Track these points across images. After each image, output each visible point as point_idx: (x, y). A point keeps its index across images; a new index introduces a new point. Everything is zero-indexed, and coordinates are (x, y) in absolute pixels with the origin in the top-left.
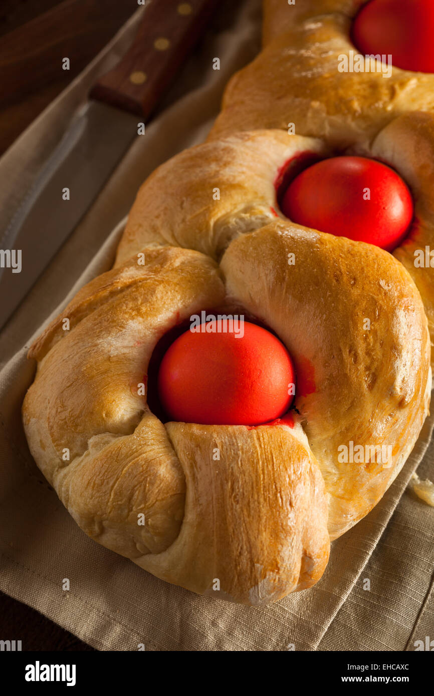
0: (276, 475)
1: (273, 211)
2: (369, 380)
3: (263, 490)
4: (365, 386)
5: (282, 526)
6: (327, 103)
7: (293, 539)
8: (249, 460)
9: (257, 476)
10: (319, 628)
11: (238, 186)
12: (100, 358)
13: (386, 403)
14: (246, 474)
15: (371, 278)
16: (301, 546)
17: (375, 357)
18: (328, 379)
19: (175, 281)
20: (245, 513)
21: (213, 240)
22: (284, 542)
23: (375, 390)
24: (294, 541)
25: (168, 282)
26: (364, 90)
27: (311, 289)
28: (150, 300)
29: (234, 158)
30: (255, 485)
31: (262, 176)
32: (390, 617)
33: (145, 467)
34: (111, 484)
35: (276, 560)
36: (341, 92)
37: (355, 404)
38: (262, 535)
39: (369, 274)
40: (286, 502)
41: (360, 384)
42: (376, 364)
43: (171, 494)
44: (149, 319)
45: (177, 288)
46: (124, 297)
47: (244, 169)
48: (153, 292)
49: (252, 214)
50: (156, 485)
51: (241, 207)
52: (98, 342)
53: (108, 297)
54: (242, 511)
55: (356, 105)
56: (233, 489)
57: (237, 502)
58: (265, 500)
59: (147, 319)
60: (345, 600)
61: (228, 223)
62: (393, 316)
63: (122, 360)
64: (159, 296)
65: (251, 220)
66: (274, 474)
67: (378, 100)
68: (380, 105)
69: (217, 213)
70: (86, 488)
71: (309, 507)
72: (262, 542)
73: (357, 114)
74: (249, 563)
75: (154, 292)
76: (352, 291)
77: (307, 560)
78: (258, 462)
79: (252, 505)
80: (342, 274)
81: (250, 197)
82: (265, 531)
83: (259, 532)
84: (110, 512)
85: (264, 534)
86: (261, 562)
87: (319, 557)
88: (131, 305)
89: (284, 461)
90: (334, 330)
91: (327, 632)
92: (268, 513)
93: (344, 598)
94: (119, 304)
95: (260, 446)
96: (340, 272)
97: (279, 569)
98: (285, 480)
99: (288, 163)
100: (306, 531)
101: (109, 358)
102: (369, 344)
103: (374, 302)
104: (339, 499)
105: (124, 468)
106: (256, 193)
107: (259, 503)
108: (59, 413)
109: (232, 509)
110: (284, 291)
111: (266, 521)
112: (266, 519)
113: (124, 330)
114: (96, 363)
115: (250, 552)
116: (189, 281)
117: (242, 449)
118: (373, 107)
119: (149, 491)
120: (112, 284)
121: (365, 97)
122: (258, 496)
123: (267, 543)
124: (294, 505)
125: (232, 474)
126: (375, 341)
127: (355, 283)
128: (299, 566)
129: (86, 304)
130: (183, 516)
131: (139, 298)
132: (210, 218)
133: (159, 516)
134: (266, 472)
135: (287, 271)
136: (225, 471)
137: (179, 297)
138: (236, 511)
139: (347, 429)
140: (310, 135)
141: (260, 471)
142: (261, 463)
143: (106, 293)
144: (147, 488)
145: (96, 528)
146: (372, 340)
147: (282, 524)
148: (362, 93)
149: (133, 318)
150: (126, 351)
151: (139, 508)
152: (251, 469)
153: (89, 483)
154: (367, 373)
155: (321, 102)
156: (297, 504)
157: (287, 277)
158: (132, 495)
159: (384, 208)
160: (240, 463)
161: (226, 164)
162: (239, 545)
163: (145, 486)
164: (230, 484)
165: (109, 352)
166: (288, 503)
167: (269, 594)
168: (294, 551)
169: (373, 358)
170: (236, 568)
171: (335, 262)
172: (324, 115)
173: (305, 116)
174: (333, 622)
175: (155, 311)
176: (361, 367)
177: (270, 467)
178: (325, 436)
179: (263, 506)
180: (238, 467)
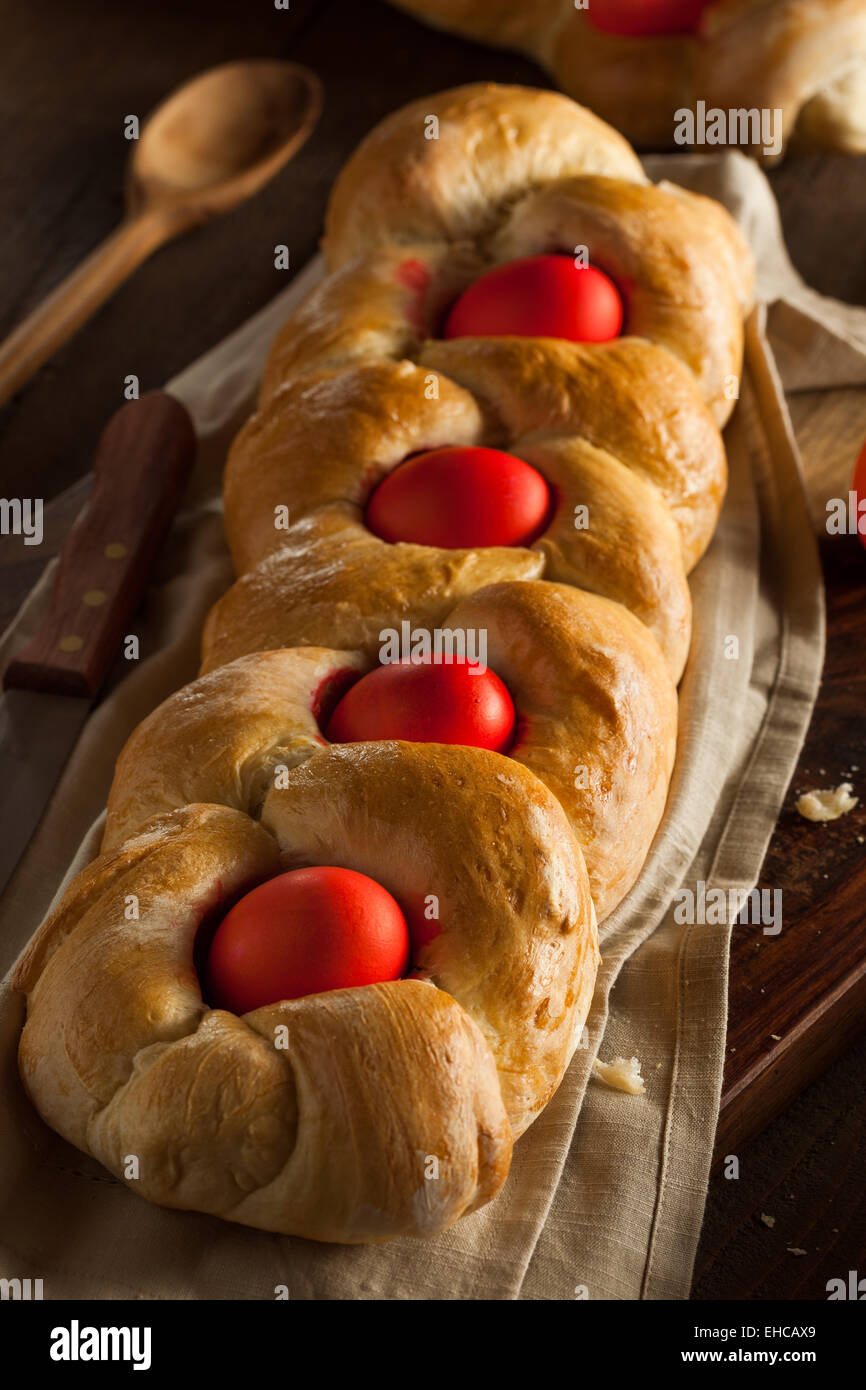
0: (419, 1025)
1: (319, 739)
2: (514, 899)
3: (406, 1046)
4: (510, 908)
5: (443, 1091)
6: (359, 601)
7: (461, 1108)
8: (376, 1014)
9: (393, 1031)
10: (515, 1265)
11: (265, 716)
12: (126, 949)
13: (544, 926)
14: (378, 1031)
15: (485, 774)
16: (474, 1120)
17: (515, 868)
18: (456, 910)
19: (207, 839)
20: (388, 1080)
21: (243, 793)
22: (451, 1113)
23: (525, 911)
24: (463, 1111)
25: (197, 843)
26: (407, 577)
27: (404, 804)
28: (178, 868)
29: (248, 684)
30: (392, 1041)
31: (292, 701)
32: (612, 1238)
33: (229, 1057)
34: (185, 1091)
35: (442, 1140)
36: (375, 584)
37: (501, 935)
38: (418, 1107)
39: (480, 770)
40: (441, 1057)
41: (503, 907)
42: (518, 877)
43: (273, 1084)
44: (182, 891)
45: (211, 849)
46: (139, 871)
47: (266, 695)
48: (180, 858)
49: (291, 746)
50: (251, 1075)
51: (274, 741)
52: (118, 929)
53: (115, 877)
54: (383, 1078)
55: (400, 597)
56: (363, 1054)
57: (373, 1069)
58: (411, 1058)
59: (179, 891)
60: (543, 1225)
61: (261, 764)
62: (526, 815)
63: (156, 948)
64: (189, 861)
65: (291, 754)
66: (415, 1024)
67: (429, 585)
68: (433, 591)
69: (242, 754)
70: (149, 1108)
71: (473, 1064)
72: (419, 1116)
73: (404, 609)
74: (407, 1151)
75: (181, 856)
76: (463, 793)
77: (485, 1140)
78: (389, 1013)
79: (394, 1068)
80: (442, 776)
81: (283, 727)
82: (421, 1100)
83: (413, 1103)
84: (191, 1131)
85: (420, 1105)
86: (423, 1146)
87: (500, 1136)
88: (151, 877)
89: (425, 1008)
90: (451, 845)
91: (528, 1270)
92: (419, 1074)
93: (542, 1222)
94: (135, 880)
95: (386, 996)
96: (440, 773)
97: (450, 1156)
98: (433, 1030)
99: (324, 684)
100: (476, 1097)
101: (138, 947)
102: (502, 854)
103: (497, 802)
104: (506, 1073)
105: (199, 1064)
106: (290, 721)
107: (404, 1064)
108: (82, 1032)
109: (367, 1079)
110: (367, 815)
111: (419, 1087)
112: (419, 1084)
113: (151, 909)
114: (121, 957)
115: (405, 1134)
116: (226, 838)
117: (362, 1003)
118: (424, 596)
119: (242, 1084)
120: (119, 857)
121: (410, 586)
122: (400, 1054)
123: (426, 1117)
124: (452, 1059)
125: (357, 1034)
126: (510, 849)
127: (463, 784)
128: (475, 1150)
129: (85, 892)
130: (297, 1113)
131: (162, 868)
132: (234, 762)
133: (263, 1119)
134: (404, 1023)
135: (364, 789)
136: (345, 1033)
137: (216, 860)
138: (374, 1080)
139: (499, 972)
140: (344, 647)
141: (395, 1023)
142: (393, 1014)
143: (111, 873)
144: (239, 1083)
145: (171, 1169)
146: (506, 848)
147: (442, 1087)
148: (404, 580)
149: (159, 893)
150: (159, 935)
151: (233, 1112)
152: (382, 1023)
153: (151, 1101)
154: (509, 891)
155: (350, 601)
156: (456, 1059)
157: (366, 796)
158: (219, 1097)
159: (476, 701)
160: (364, 1020)
161: (239, 693)
162: (387, 1129)
163: (236, 1080)
164: (357, 1048)
165: (136, 938)
166: (444, 1058)
167: (442, 1200)
168: (465, 1125)
169: (513, 870)
170: (389, 1163)
171: (429, 764)
172: (358, 617)
173: (332, 624)
174: (533, 1259)
175: (190, 881)
176: (500, 884)
177: (408, 1017)
178: (469, 988)
179: (411, 1067)
180: (364, 1025)
